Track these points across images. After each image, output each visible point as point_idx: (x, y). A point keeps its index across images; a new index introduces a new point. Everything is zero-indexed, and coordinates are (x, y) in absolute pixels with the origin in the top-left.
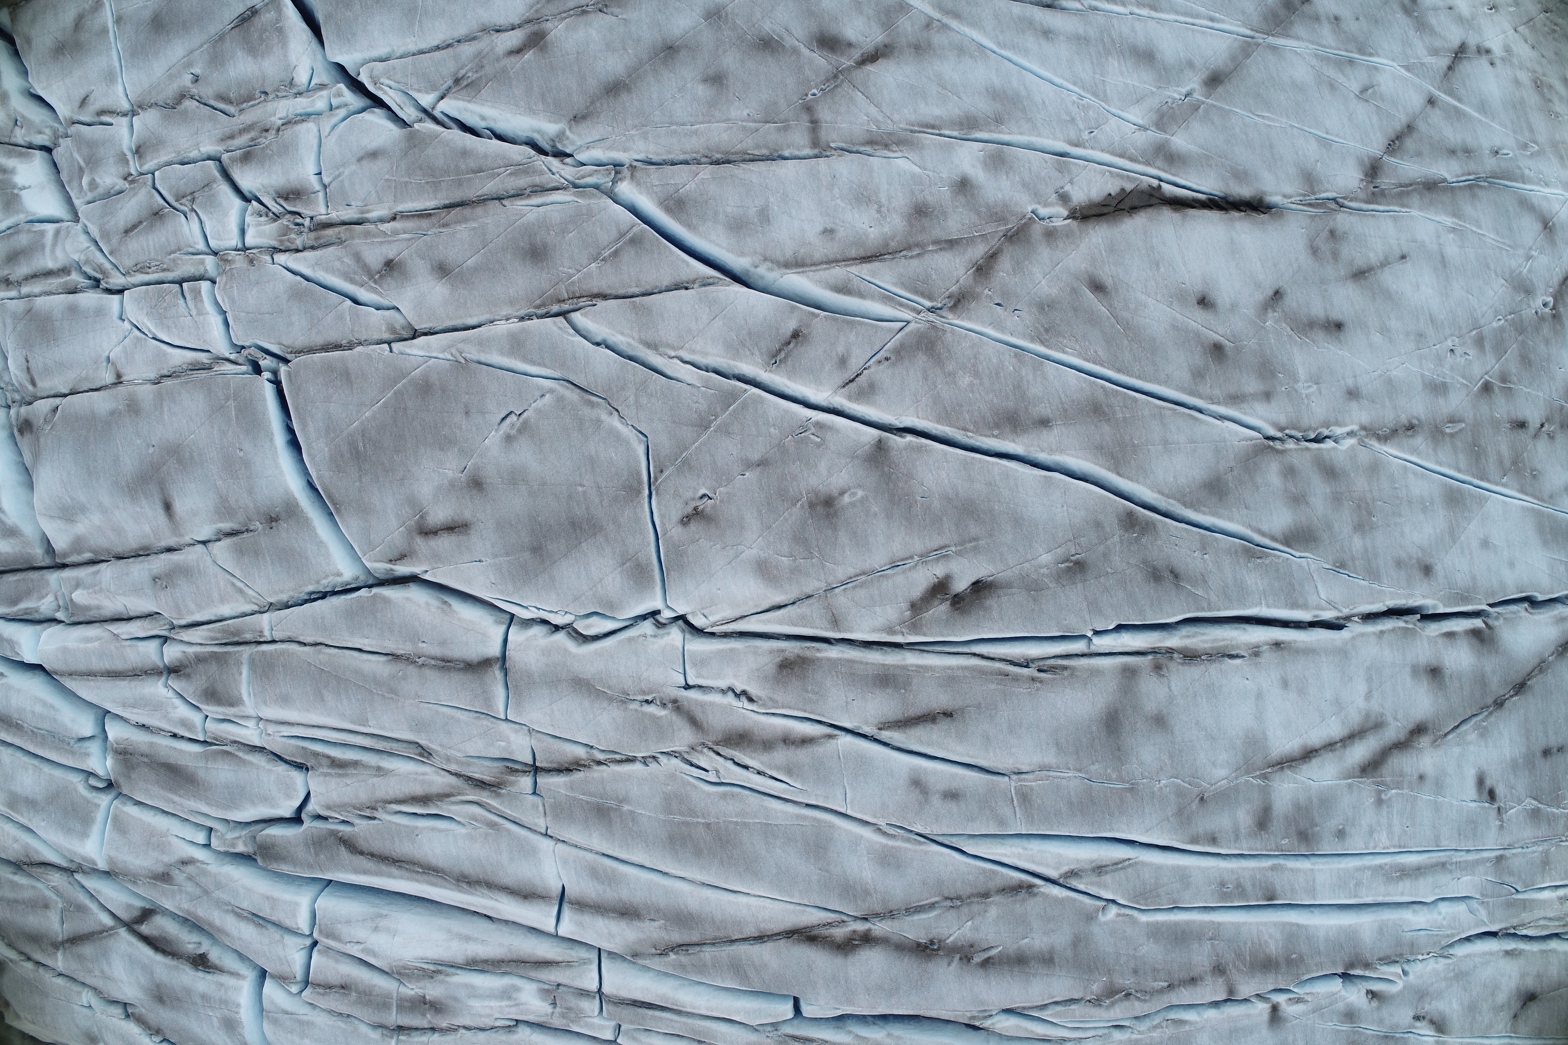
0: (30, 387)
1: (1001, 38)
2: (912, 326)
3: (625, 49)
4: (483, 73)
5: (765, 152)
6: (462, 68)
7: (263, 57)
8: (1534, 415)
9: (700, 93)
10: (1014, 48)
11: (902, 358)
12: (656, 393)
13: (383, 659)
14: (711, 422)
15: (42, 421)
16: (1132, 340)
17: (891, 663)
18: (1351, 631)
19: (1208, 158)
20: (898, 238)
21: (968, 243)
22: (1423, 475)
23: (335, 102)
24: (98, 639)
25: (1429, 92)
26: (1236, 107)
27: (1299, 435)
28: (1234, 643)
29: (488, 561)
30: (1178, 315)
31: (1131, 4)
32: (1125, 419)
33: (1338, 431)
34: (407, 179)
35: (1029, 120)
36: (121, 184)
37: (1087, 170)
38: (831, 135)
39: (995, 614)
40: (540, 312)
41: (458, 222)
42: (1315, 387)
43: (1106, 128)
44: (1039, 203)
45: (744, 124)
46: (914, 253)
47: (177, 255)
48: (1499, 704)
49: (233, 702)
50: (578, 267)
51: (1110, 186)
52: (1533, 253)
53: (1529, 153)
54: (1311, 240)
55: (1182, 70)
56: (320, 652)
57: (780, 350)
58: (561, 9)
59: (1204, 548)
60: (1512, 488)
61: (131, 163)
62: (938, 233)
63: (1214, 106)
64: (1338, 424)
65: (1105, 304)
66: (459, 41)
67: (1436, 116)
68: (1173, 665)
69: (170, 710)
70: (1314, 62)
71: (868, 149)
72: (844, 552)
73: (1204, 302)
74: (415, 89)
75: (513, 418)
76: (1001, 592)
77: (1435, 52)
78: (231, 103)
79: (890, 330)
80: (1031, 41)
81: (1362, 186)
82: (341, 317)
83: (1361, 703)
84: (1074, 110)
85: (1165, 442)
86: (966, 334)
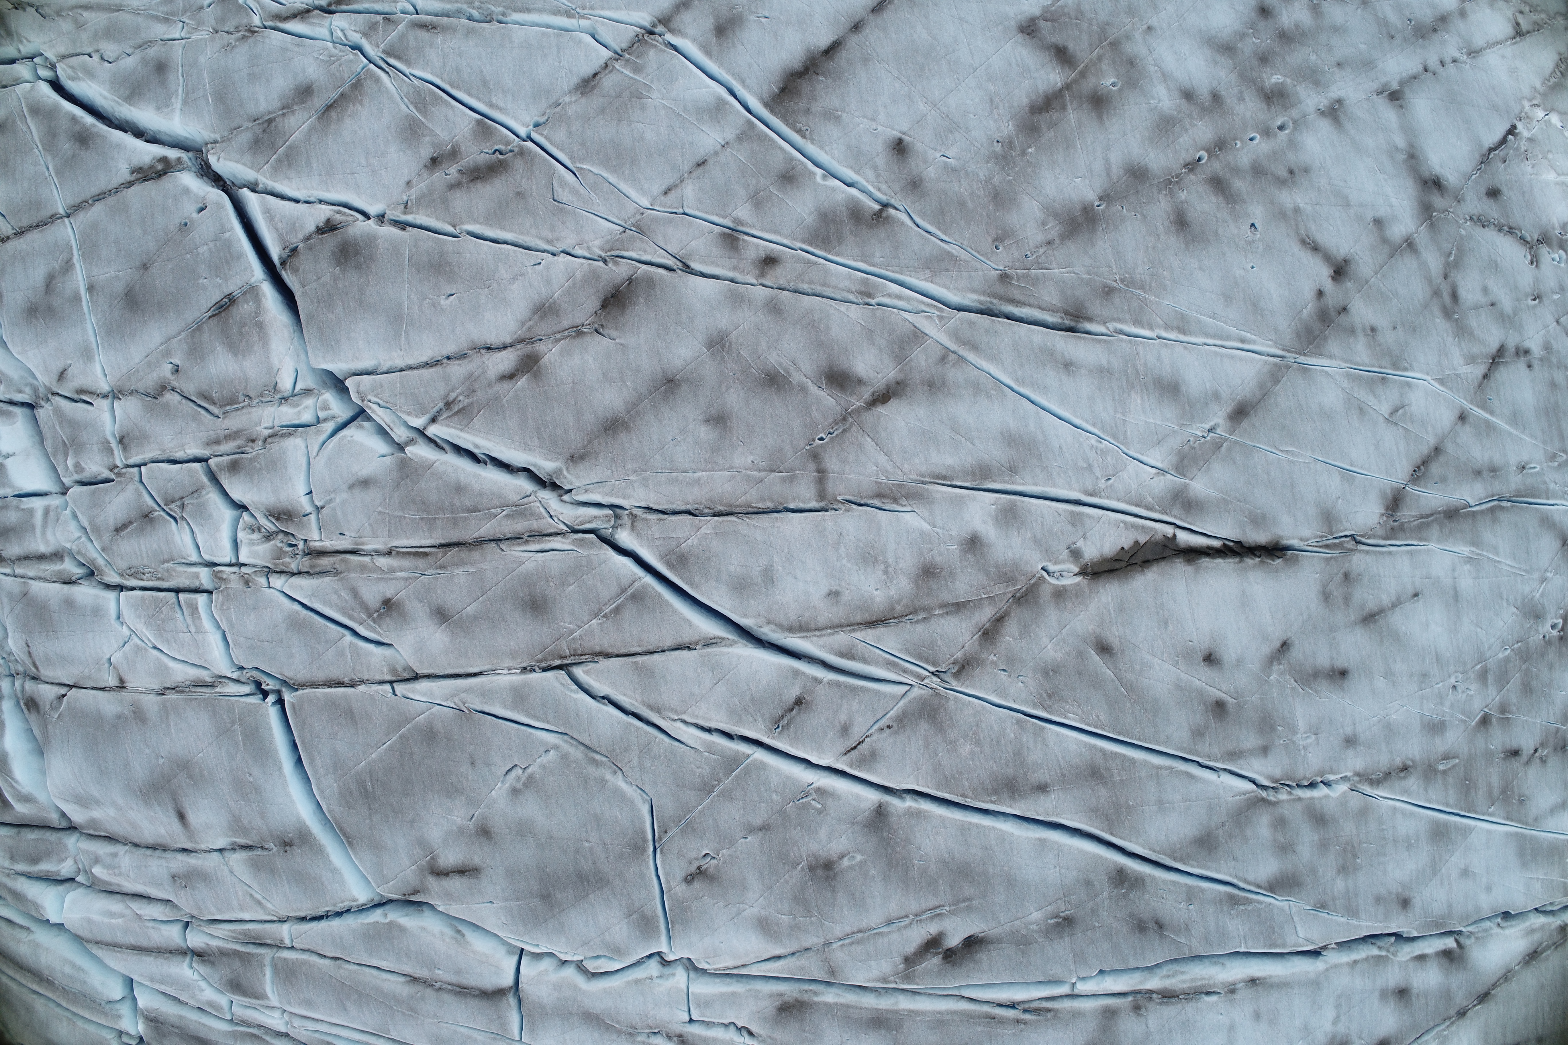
0: (34, 669)
1: (1019, 373)
2: (916, 692)
3: (623, 381)
4: (475, 398)
5: (769, 505)
6: (453, 391)
7: (244, 356)
8: (1527, 741)
9: (702, 436)
10: (1032, 385)
11: (904, 726)
12: (660, 756)
13: (402, 979)
14: (714, 787)
15: (48, 707)
16: (1135, 702)
17: (885, 1008)
18: (1326, 962)
19: (1227, 502)
20: (904, 602)
21: (975, 606)
22: (1412, 814)
23: (322, 415)
24: (122, 916)
25: (1461, 406)
26: (1260, 443)
27: (1294, 784)
28: (1211, 982)
29: (498, 904)
30: (1183, 675)
31: (1159, 327)
32: (1122, 780)
33: (1331, 777)
34: (401, 514)
35: (1045, 468)
36: (106, 474)
37: (1101, 523)
38: (839, 488)
39: (985, 966)
40: (544, 664)
41: (455, 565)
42: (1313, 737)
43: (1124, 475)
44: (1050, 561)
45: (749, 472)
46: (920, 617)
47: (170, 565)
48: (1462, 1014)
49: (259, 996)
50: (579, 623)
51: (1124, 539)
52: (1549, 575)
53: (1556, 464)
54: (1324, 586)
55: (1207, 404)
56: (340, 967)
57: (783, 716)
58: (555, 329)
59: (1190, 899)
60: (1499, 817)
61: (116, 452)
62: (946, 596)
63: (1237, 443)
64: (1332, 772)
65: (1110, 666)
66: (448, 358)
67: (1466, 434)
68: (1151, 1006)
69: (197, 993)
70: (1345, 384)
71: (877, 502)
72: (842, 912)
73: (1210, 659)
74: (404, 412)
75: (518, 772)
76: (991, 947)
77: (1471, 360)
78: (214, 403)
79: (893, 697)
80: (1051, 376)
81: (1381, 521)
82: (341, 654)
83: (1328, 1027)
84: (1092, 455)
85: (1160, 802)
86: (969, 702)
